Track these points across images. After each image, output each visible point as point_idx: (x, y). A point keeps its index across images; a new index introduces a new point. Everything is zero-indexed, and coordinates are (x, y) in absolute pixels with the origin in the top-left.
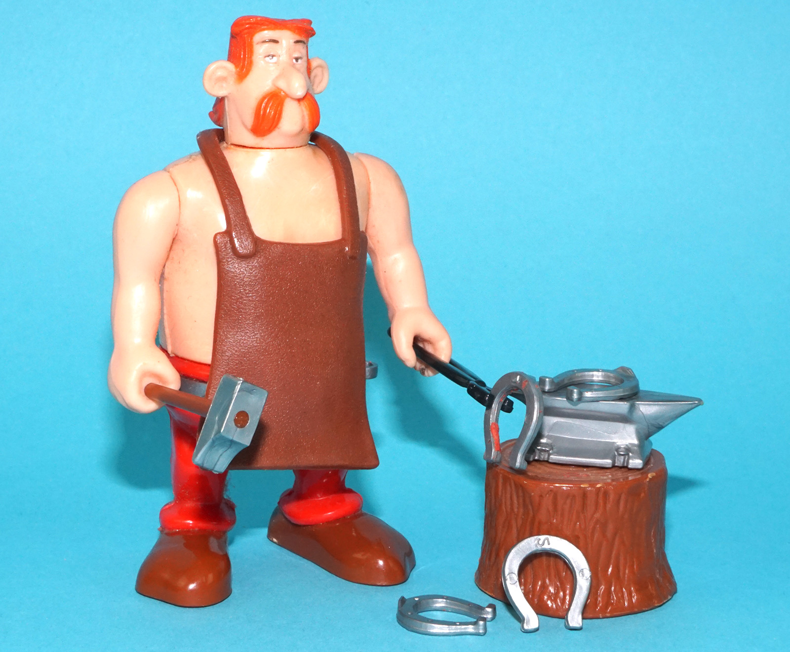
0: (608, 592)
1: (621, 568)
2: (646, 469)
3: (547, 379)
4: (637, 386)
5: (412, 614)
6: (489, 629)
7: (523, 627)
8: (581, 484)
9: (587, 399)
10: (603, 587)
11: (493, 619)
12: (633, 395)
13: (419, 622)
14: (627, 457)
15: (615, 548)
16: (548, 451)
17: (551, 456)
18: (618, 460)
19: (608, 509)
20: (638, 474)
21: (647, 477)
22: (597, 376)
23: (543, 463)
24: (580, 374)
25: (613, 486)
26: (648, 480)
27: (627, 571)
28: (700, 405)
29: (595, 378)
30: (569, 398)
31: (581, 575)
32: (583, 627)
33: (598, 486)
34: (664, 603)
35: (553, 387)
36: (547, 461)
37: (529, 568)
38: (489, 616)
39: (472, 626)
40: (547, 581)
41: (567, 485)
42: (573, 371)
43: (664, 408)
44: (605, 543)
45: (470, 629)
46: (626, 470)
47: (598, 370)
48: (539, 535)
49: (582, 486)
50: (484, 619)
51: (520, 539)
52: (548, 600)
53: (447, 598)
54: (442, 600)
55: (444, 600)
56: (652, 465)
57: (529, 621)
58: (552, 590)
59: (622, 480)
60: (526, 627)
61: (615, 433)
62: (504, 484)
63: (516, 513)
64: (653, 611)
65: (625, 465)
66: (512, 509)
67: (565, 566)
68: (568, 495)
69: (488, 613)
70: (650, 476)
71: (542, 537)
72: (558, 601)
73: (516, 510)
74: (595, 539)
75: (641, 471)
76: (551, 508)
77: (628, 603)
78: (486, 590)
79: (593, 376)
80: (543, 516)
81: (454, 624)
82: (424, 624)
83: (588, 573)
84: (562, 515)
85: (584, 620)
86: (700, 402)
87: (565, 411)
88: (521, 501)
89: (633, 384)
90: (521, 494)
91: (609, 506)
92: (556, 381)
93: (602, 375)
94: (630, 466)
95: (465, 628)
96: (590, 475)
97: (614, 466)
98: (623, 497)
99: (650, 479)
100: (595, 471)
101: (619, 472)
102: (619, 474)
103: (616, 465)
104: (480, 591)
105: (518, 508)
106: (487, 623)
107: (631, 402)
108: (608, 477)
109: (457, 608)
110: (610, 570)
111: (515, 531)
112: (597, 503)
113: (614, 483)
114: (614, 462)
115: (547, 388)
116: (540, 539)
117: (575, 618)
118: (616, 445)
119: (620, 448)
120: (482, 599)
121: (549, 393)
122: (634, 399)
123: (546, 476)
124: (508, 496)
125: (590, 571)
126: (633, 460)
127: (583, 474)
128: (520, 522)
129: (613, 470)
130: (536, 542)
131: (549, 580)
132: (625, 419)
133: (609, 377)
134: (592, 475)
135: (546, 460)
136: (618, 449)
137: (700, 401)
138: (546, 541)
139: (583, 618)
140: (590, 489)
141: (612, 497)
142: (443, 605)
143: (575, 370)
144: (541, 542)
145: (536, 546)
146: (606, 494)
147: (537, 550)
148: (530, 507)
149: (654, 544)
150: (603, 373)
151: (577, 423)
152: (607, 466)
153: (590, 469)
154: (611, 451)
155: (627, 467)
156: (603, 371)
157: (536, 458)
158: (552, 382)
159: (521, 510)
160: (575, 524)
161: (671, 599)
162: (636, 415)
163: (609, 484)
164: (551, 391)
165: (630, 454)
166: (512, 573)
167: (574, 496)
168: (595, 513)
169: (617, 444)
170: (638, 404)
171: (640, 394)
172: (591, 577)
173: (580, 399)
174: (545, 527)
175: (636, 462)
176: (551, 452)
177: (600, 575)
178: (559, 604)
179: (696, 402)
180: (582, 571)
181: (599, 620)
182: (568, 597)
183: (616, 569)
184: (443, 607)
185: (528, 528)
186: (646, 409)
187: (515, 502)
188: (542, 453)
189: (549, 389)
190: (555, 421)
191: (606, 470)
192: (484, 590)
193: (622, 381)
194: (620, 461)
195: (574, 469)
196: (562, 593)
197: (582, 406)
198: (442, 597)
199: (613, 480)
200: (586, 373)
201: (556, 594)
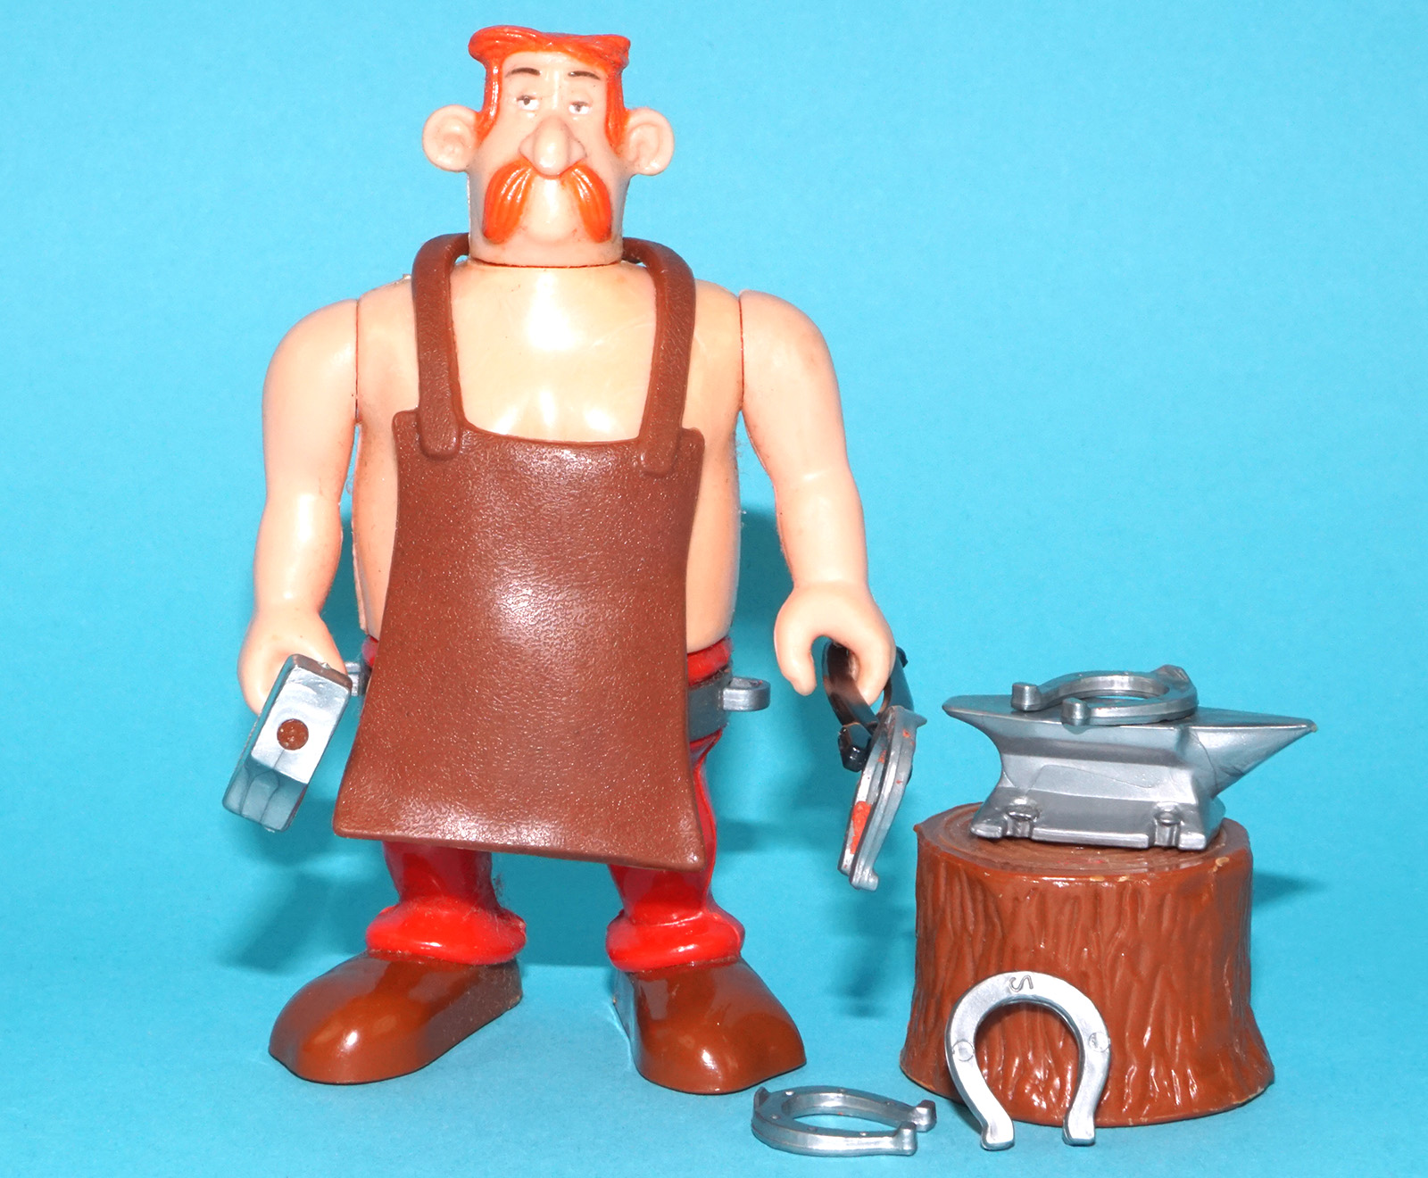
0: (1144, 1076)
1: (1168, 1033)
2: (1210, 852)
3: (1027, 688)
4: (1193, 699)
5: (779, 1117)
6: (920, 1145)
7: (984, 1140)
8: (1089, 877)
9: (1100, 722)
10: (1134, 1069)
11: (931, 1127)
12: (1186, 715)
13: (791, 1131)
14: (1176, 828)
15: (1156, 996)
16: (1029, 819)
17: (1035, 829)
18: (1159, 834)
19: (1140, 923)
20: (1197, 861)
21: (1214, 864)
22: (1121, 684)
23: (1022, 842)
24: (1087, 680)
25: (1150, 880)
26: (1215, 870)
27: (1179, 1039)
28: (1311, 731)
29: (1117, 688)
30: (1067, 721)
31: (1091, 1043)
32: (1097, 1141)
33: (1122, 879)
34: (1250, 1101)
35: (1038, 702)
36: (1029, 839)
37: (996, 1031)
38: (923, 1122)
39: (891, 1139)
40: (1030, 1056)
41: (1065, 879)
42: (1077, 674)
43: (1243, 736)
44: (1136, 986)
45: (886, 1143)
46: (1175, 852)
47: (1122, 673)
48: (1013, 970)
49: (1091, 879)
50: (913, 1127)
51: (978, 980)
52: (1031, 1092)
53: (847, 1091)
54: (835, 1095)
55: (841, 1095)
56: (1224, 845)
57: (995, 1130)
58: (1039, 1074)
59: (1167, 869)
60: (990, 1140)
61: (1153, 786)
62: (949, 882)
63: (972, 932)
64: (1229, 1113)
65: (1173, 843)
66: (964, 927)
67: (1064, 1030)
68: (1066, 896)
69: (921, 1116)
70: (1219, 862)
71: (1019, 975)
72: (1051, 1093)
73: (971, 928)
74: (1117, 980)
75: (1204, 855)
76: (1035, 922)
77: (1182, 1100)
78: (920, 1079)
79: (1112, 683)
80: (1021, 936)
81: (856, 1134)
82: (801, 1135)
83: (1104, 1041)
84: (1057, 934)
85: (1098, 1130)
86: (1311, 726)
87: (1060, 745)
88: (980, 907)
89: (1187, 694)
90: (980, 897)
91: (1142, 917)
92: (1043, 691)
93: (1130, 682)
94: (1181, 846)
95: (876, 1143)
96: (1107, 860)
97: (1152, 847)
98: (1169, 899)
99: (1219, 867)
100: (1116, 856)
101: (1162, 857)
102: (1163, 860)
103: (1156, 843)
104: (908, 1081)
105: (976, 923)
106: (919, 1134)
107: (1182, 726)
108: (1142, 865)
109: (862, 1108)
110: (1147, 1036)
111: (969, 966)
112: (1120, 913)
113: (1152, 875)
114: (1152, 838)
115: (1027, 703)
116: (1015, 979)
117: (1081, 1123)
118: (1155, 807)
119: (1163, 812)
120: (910, 1093)
121: (1031, 712)
122: (1188, 721)
123: (1024, 863)
124: (957, 902)
125: (1109, 1036)
126: (1187, 833)
127: (1094, 859)
128: (979, 948)
129: (1150, 852)
130: (1008, 983)
131: (1034, 1055)
132: (1171, 759)
133: (1142, 684)
134: (1110, 860)
135: (1027, 836)
136: (1159, 814)
137: (1310, 723)
138: (1026, 982)
139: (1097, 1126)
140: (1106, 884)
141: (1148, 899)
142: (840, 1104)
143: (1080, 673)
144: (1016, 984)
145: (1008, 991)
146: (1136, 894)
147: (1009, 999)
148: (996, 920)
149: (1228, 991)
150: (1132, 678)
151: (1083, 768)
152: (1140, 846)
153: (1107, 851)
154: (1145, 816)
155: (1176, 848)
156: (1131, 674)
157: (1009, 833)
158: (1036, 692)
159: (982, 928)
160: (1081, 950)
161: (1262, 1093)
162: (1193, 750)
163: (1143, 876)
164: (1033, 709)
165: (1182, 823)
166: (964, 1040)
167: (1077, 898)
168: (1116, 929)
169: (1159, 805)
170: (1195, 730)
171: (1199, 714)
172: (1110, 1047)
173: (1087, 721)
174: (1025, 957)
175: (1193, 839)
176: (1035, 821)
177: (1128, 1045)
178: (1054, 1100)
179: (1303, 726)
180: (1093, 1037)
181: (1127, 1129)
182: (1069, 1086)
183: (1159, 1034)
184: (838, 1107)
185: (994, 961)
186: (1211, 740)
187: (970, 912)
188: (1019, 824)
189: (1030, 706)
190: (1042, 766)
191: (1137, 854)
192: (915, 1079)
193: (1166, 690)
194: (1164, 837)
195: (1078, 852)
196: (1057, 1082)
197: (1090, 735)
198: (836, 1090)
199: (1151, 870)
200: (1101, 678)
201: (1048, 1082)
